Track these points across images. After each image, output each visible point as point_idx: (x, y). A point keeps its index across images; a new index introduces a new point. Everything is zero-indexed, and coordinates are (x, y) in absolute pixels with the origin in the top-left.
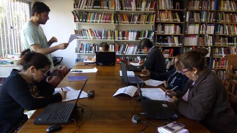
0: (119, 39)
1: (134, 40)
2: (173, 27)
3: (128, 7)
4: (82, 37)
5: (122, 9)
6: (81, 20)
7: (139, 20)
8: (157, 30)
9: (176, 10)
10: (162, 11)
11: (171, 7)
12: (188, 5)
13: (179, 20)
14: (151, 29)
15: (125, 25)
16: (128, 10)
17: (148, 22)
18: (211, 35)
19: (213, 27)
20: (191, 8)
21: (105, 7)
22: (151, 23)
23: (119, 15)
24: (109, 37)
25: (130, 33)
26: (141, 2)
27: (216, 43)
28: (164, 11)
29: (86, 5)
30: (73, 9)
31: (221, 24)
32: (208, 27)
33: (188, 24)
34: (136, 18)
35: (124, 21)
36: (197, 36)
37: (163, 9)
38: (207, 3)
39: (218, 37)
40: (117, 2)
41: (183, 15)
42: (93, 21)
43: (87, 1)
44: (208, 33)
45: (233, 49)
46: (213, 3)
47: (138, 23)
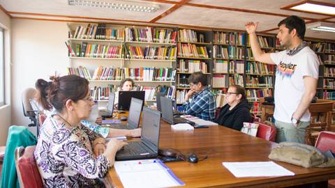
1: (151, 80)
2: (198, 63)
3: (142, 37)
5: (134, 40)
7: (156, 54)
8: (179, 68)
9: (201, 43)
10: (184, 44)
11: (195, 40)
12: (213, 38)
13: (206, 57)
14: (171, 67)
15: (137, 61)
16: (143, 41)
17: (167, 57)
18: (241, 75)
19: (242, 66)
20: (217, 41)
21: (113, 37)
22: (171, 58)
23: (130, 48)
24: (117, 77)
25: (144, 71)
26: (159, 32)
27: (247, 84)
28: (187, 43)
29: (86, 34)
30: (67, 39)
31: (250, 62)
32: (238, 64)
33: (215, 60)
34: (153, 51)
35: (137, 55)
36: (225, 76)
37: (186, 41)
38: (234, 36)
39: (249, 77)
40: (127, 30)
41: (208, 50)
42: (95, 55)
43: (87, 29)
44: (238, 72)
45: (265, 90)
46: (241, 37)
47: (155, 59)
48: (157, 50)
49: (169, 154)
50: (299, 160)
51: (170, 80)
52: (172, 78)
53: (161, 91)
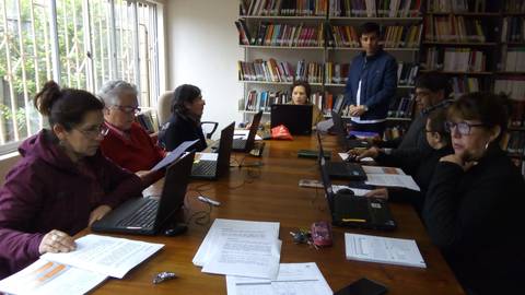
0: (333, 82)
2: (465, 55)
3: (357, 8)
4: (254, 78)
6: (253, 40)
8: (425, 62)
9: (477, 13)
10: (439, 16)
11: (463, 7)
13: (482, 38)
14: (413, 61)
15: (348, 52)
16: (358, 16)
17: (403, 44)
21: (308, 11)
22: (411, 44)
23: (335, 29)
24: (312, 78)
28: (446, 15)
30: (238, 17)
33: (505, 47)
35: (347, 40)
37: (443, 11)
42: (279, 41)
51: (405, 84)
52: (410, 81)
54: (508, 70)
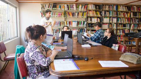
1: (76, 26)
2: (96, 19)
3: (72, 8)
5: (68, 9)
7: (78, 15)
8: (88, 21)
9: (97, 10)
10: (90, 10)
11: (95, 9)
12: (103, 8)
13: (100, 16)
14: (85, 20)
15: (70, 18)
16: (72, 10)
17: (83, 16)
18: (115, 23)
19: (116, 19)
20: (104, 9)
21: (60, 9)
23: (67, 13)
25: (73, 22)
26: (79, 6)
27: (118, 28)
28: (91, 10)
29: (48, 7)
30: (41, 10)
31: (119, 18)
32: (114, 19)
33: (103, 17)
34: (77, 14)
35: (70, 15)
36: (108, 24)
37: (91, 9)
38: (112, 6)
39: (118, 24)
40: (66, 5)
41: (100, 13)
42: (52, 16)
43: (49, 6)
44: (114, 22)
45: (126, 30)
46: (115, 7)
47: (78, 17)
48: (78, 13)
49: (77, 57)
50: (132, 61)
51: (84, 26)
52: (85, 25)
53: (80, 31)
54: (105, 22)
